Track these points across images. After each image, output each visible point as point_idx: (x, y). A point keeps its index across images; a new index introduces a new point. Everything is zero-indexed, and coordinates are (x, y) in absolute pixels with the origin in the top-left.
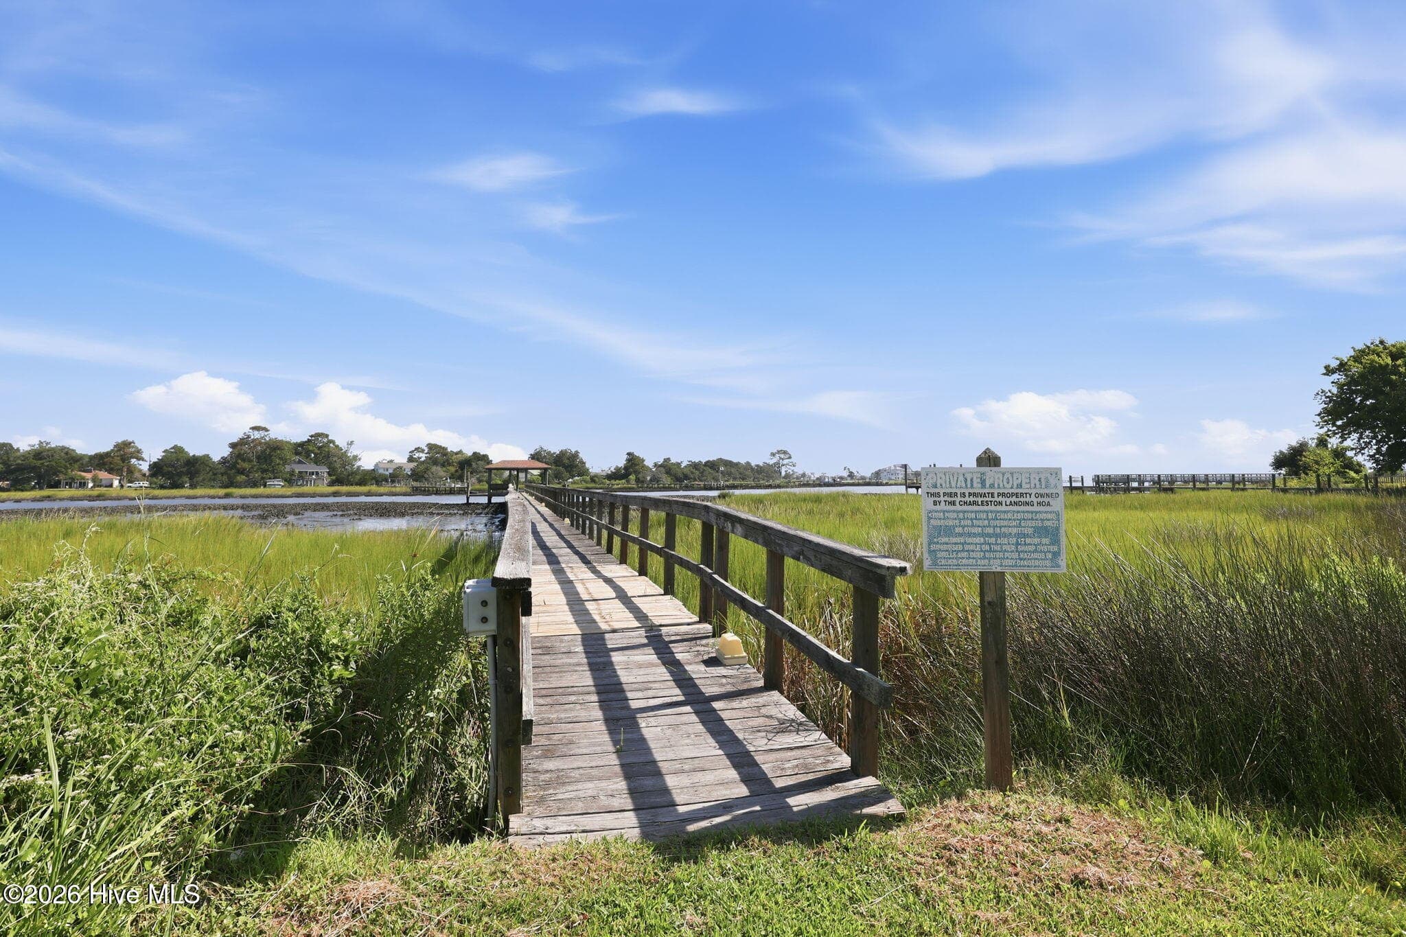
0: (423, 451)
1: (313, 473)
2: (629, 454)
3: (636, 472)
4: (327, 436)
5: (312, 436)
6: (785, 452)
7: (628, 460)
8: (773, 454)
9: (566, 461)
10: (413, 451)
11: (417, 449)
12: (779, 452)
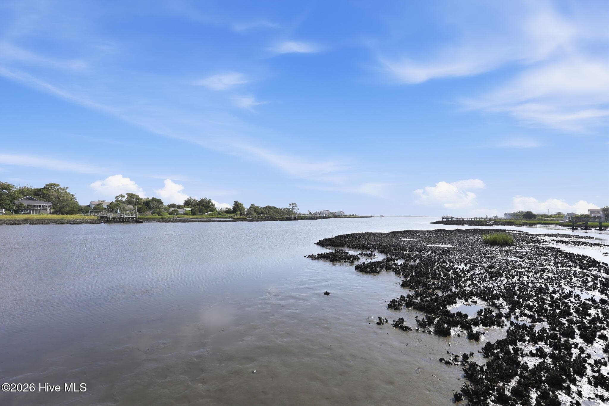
0: (124, 197)
1: (40, 206)
2: (235, 202)
3: (240, 210)
4: (58, 185)
5: (47, 185)
6: (295, 204)
7: (235, 205)
8: (290, 205)
9: (204, 204)
10: (118, 197)
11: (121, 196)
12: (293, 204)
